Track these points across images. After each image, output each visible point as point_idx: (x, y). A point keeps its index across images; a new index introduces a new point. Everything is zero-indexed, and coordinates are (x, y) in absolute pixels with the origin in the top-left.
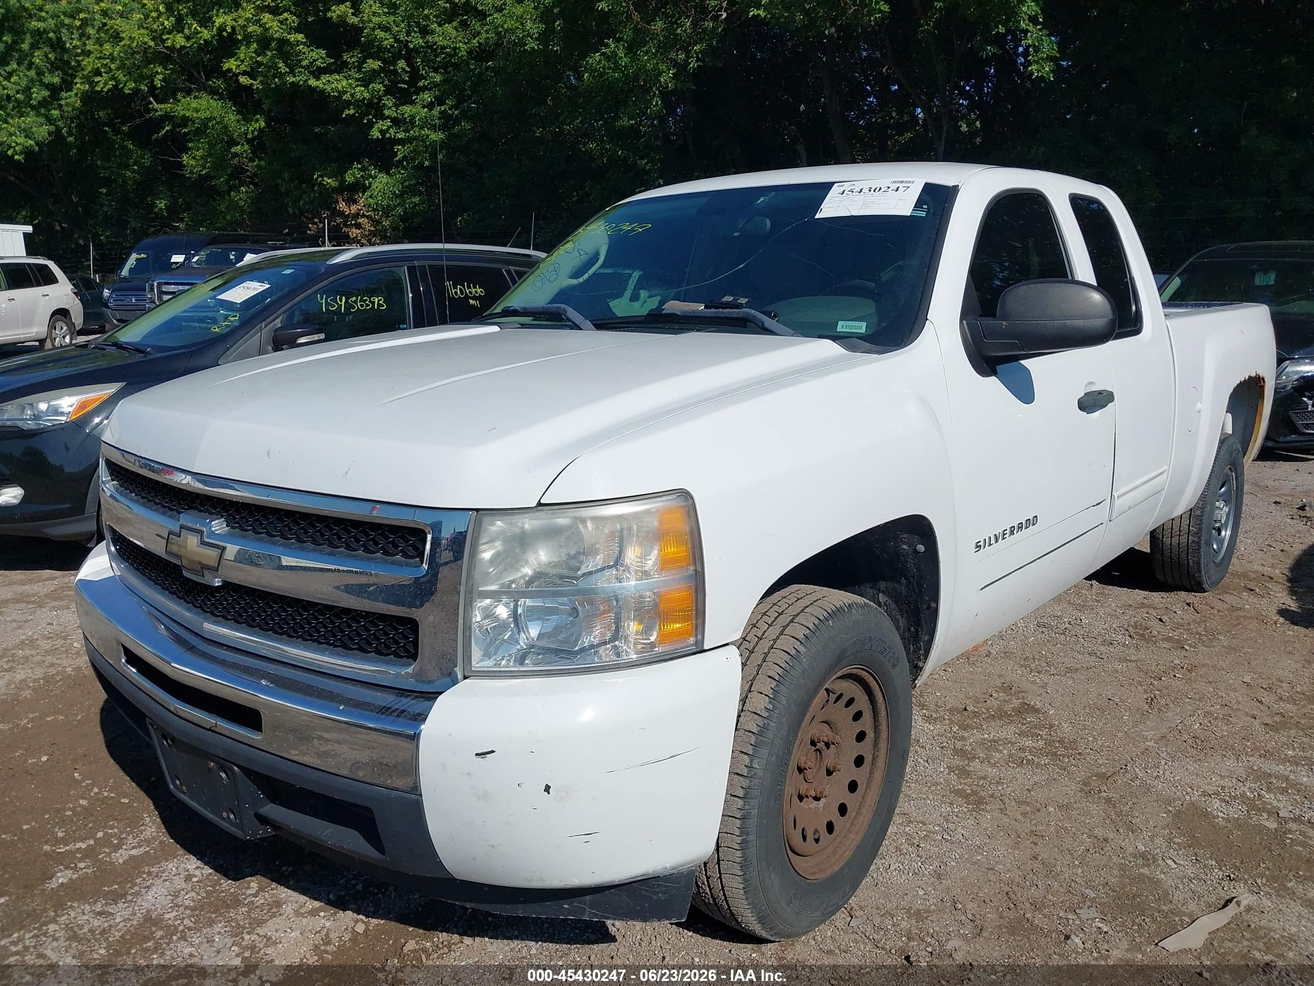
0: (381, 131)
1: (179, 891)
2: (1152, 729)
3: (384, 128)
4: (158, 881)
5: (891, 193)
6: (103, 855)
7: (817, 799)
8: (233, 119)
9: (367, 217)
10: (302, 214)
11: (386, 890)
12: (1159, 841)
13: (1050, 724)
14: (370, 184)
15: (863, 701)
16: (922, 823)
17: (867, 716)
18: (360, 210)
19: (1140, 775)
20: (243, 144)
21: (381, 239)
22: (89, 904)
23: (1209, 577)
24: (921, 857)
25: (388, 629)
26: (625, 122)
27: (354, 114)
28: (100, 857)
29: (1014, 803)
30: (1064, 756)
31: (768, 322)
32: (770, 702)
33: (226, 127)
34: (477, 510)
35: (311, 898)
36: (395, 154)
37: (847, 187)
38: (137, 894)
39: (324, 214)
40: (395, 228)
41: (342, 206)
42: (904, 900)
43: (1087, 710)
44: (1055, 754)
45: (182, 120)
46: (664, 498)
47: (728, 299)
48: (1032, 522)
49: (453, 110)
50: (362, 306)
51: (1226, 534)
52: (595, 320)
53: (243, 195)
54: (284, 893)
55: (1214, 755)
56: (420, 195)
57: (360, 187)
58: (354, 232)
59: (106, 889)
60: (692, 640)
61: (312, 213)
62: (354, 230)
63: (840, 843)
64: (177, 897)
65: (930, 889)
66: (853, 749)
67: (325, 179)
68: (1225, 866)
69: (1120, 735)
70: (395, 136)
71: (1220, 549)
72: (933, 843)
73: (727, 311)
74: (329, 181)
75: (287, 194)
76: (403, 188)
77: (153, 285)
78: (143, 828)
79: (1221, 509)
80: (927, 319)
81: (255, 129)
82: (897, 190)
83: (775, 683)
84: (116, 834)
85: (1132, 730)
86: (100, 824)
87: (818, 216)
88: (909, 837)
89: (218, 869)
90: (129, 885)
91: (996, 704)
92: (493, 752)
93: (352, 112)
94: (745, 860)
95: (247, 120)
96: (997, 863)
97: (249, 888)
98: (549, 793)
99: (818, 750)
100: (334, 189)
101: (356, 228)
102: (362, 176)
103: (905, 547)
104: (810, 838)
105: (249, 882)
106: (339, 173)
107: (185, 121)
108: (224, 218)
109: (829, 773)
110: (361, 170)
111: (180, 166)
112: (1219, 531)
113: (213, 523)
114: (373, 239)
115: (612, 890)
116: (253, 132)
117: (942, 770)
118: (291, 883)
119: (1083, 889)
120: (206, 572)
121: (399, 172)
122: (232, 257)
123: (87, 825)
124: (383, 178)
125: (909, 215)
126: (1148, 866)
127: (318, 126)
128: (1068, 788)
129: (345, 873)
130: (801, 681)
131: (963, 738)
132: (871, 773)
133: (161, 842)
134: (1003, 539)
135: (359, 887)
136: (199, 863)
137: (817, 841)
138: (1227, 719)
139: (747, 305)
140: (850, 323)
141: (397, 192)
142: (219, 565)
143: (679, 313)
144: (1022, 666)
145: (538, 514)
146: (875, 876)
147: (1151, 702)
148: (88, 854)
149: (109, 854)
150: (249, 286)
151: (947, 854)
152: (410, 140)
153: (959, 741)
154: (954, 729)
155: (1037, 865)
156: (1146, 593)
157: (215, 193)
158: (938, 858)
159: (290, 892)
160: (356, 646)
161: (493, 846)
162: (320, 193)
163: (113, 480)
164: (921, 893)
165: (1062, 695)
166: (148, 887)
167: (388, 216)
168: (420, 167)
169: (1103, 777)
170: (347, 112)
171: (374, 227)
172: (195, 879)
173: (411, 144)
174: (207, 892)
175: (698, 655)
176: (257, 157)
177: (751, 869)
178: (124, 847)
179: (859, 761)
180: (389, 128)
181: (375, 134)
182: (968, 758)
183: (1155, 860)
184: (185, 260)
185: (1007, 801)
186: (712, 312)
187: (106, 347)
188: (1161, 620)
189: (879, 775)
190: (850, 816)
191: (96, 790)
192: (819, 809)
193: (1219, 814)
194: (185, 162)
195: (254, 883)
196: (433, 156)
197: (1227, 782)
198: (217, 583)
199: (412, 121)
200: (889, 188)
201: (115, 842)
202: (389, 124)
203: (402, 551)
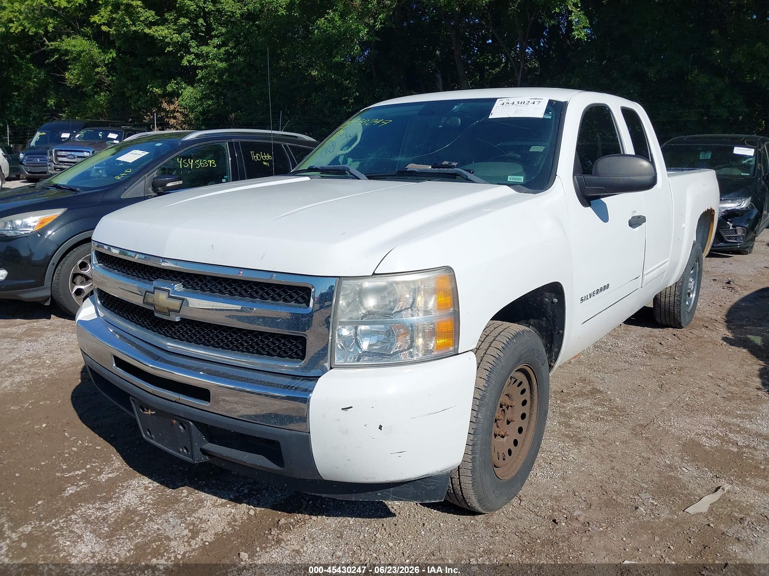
0: (188, 61)
1: (142, 496)
2: (664, 401)
3: (191, 59)
4: (129, 491)
5: (530, 105)
6: (92, 478)
7: (503, 437)
8: (96, 51)
9: (180, 112)
10: (140, 109)
11: (261, 493)
12: (676, 459)
13: (609, 399)
14: (182, 92)
15: (525, 385)
16: (550, 451)
17: (528, 391)
18: (176, 108)
19: (662, 425)
20: (102, 67)
21: (188, 126)
22: (91, 504)
23: (685, 320)
24: (552, 469)
25: (286, 343)
26: (338, 59)
27: (172, 50)
28: (91, 478)
29: (597, 441)
30: (620, 416)
31: (470, 176)
32: (486, 383)
33: (92, 56)
34: (339, 277)
35: (219, 497)
36: (197, 75)
37: (505, 101)
38: (118, 497)
39: (154, 110)
40: (197, 119)
41: (165, 105)
42: (547, 491)
43: (628, 391)
44: (614, 415)
45: (65, 52)
46: (438, 271)
47: (446, 163)
48: (606, 287)
49: (233, 50)
50: (202, 165)
51: (693, 296)
52: (368, 174)
53: (102, 98)
54: (203, 495)
55: (699, 414)
56: (212, 100)
57: (176, 94)
58: (172, 121)
59: (99, 495)
60: (451, 349)
61: (146, 109)
62: (172, 120)
63: (514, 461)
64: (142, 498)
65: (560, 485)
66: (520, 410)
67: (154, 89)
68: (713, 471)
69: (647, 404)
70: (197, 64)
71: (690, 304)
72: (557, 462)
73: (445, 170)
74: (157, 90)
75: (130, 97)
76: (202, 95)
77: (52, 152)
78: (113, 462)
79: (691, 282)
80: (556, 175)
81: (110, 58)
82: (534, 103)
83: (488, 372)
84: (98, 466)
85: (654, 402)
86: (87, 461)
87: (490, 117)
88: (544, 459)
89: (162, 483)
90: (112, 493)
91: (578, 388)
92: (351, 407)
93: (171, 49)
94: (474, 468)
95: (105, 52)
96: (593, 471)
97: (182, 493)
98: (381, 430)
99: (503, 410)
100: (159, 95)
101: (173, 119)
102: (177, 88)
103: (547, 300)
104: (501, 458)
105: (182, 490)
106: (163, 86)
107: (67, 52)
108: (91, 111)
109: (508, 423)
110: (176, 84)
111: (63, 79)
112: (689, 294)
113: (175, 286)
114: (184, 126)
115: (405, 485)
116: (108, 60)
117: (555, 424)
118: (206, 490)
119: (641, 484)
120: (171, 313)
121: (199, 86)
122: (100, 135)
123: (79, 461)
124: (190, 89)
125: (542, 117)
126: (673, 471)
127: (149, 57)
128: (625, 433)
129: (236, 484)
130: (502, 371)
131: (564, 407)
132: (529, 423)
133: (125, 470)
134: (594, 296)
135: (246, 491)
136: (150, 480)
137: (504, 459)
138: (702, 395)
139: (457, 166)
140: (515, 177)
141: (199, 98)
142: (180, 309)
143: (417, 171)
144: (589, 368)
145: (374, 279)
146: (530, 479)
147: (661, 386)
148: (84, 477)
149: (96, 477)
150: (135, 152)
151: (566, 467)
152: (206, 67)
153: (562, 408)
154: (558, 402)
155: (614, 472)
156: (651, 329)
157: (84, 96)
158: (562, 469)
159: (207, 495)
160: (266, 353)
161: (349, 460)
162: (151, 98)
163: (99, 263)
164: (556, 487)
165: (613, 384)
166: (124, 494)
167: (192, 112)
168: (212, 83)
169: (643, 426)
170: (168, 49)
171: (184, 119)
172: (150, 489)
173: (206, 69)
174: (159, 495)
175: (454, 356)
176: (111, 75)
177: (476, 473)
178: (104, 473)
179: (523, 416)
180: (193, 59)
181: (185, 62)
182: (568, 417)
183: (676, 468)
184: (70, 136)
185: (594, 440)
186: (436, 170)
187: (49, 187)
188: (661, 344)
189: (533, 424)
190: (519, 446)
191: (80, 442)
192: (504, 442)
193: (707, 444)
194: (67, 77)
195: (185, 491)
196: (220, 77)
197: (707, 428)
198: (177, 319)
199: (207, 56)
200: (529, 102)
201: (98, 470)
202: (193, 57)
203: (295, 300)
